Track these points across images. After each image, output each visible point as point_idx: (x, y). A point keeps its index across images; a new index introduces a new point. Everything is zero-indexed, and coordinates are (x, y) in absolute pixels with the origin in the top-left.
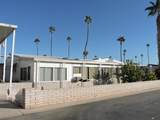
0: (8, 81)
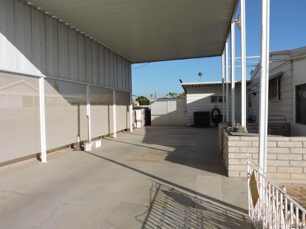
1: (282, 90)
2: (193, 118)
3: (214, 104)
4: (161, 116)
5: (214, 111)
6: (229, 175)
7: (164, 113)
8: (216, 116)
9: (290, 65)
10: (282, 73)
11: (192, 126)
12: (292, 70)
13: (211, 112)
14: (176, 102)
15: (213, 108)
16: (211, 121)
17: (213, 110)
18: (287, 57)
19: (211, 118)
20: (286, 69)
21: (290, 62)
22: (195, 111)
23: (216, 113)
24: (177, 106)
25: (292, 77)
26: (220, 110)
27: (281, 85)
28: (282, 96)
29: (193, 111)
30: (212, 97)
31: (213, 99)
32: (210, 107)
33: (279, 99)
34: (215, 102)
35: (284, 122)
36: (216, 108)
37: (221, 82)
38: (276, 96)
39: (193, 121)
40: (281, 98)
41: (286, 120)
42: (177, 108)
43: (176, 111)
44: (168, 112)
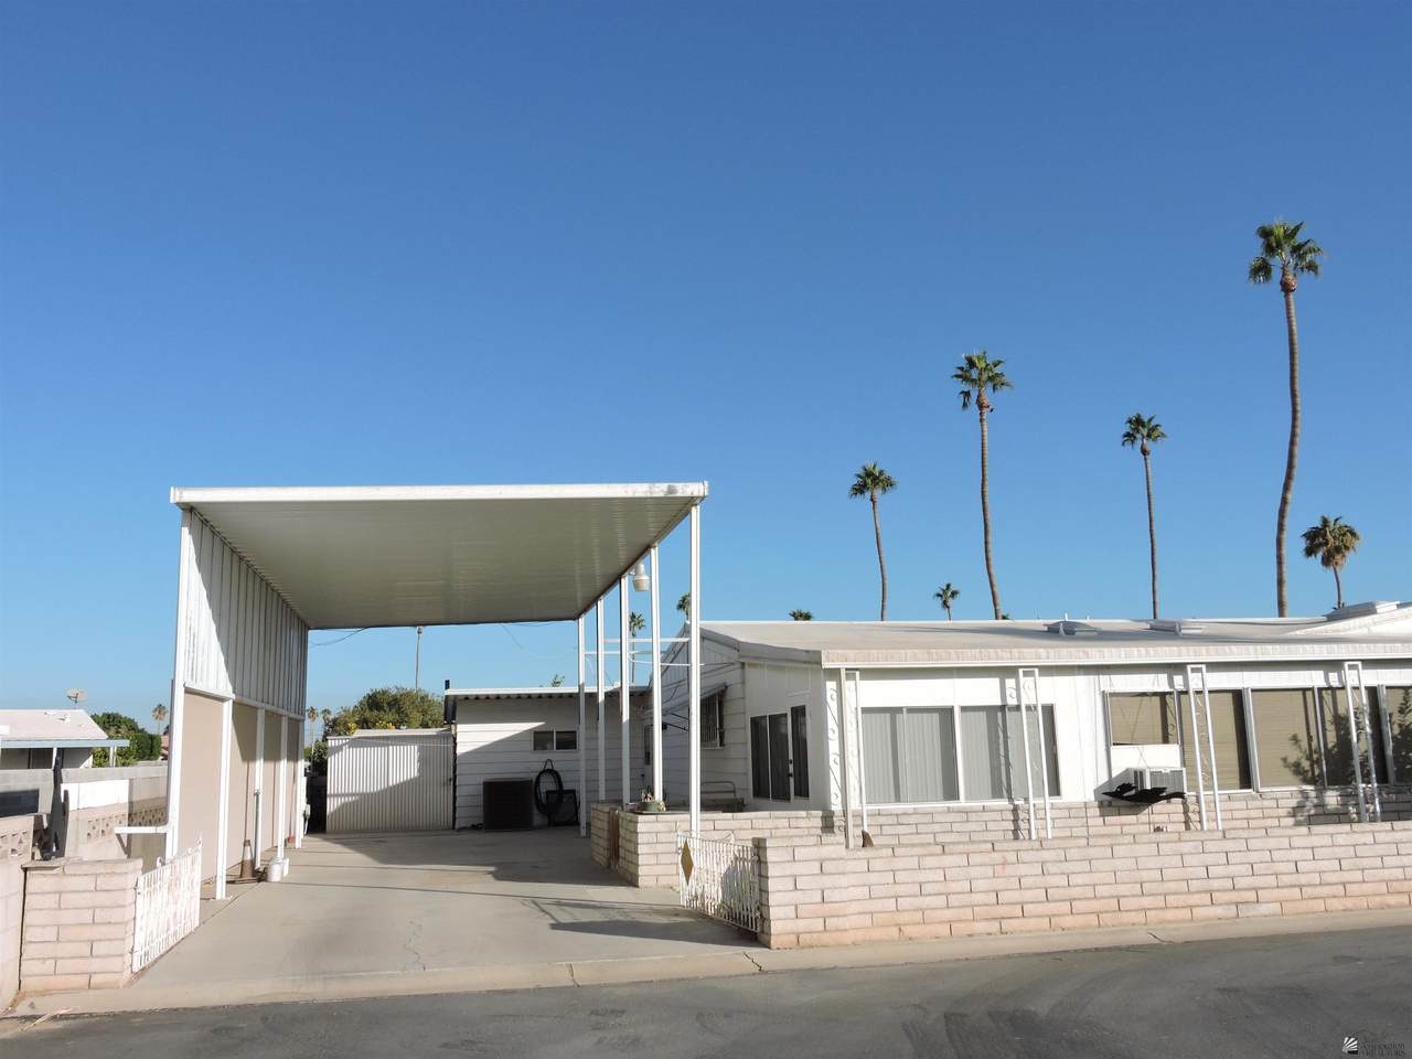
0: (684, 805)
1: (728, 723)
2: (480, 801)
3: (543, 756)
4: (365, 797)
5: (543, 779)
6: (640, 884)
7: (375, 786)
8: (548, 792)
9: (739, 671)
10: (726, 687)
11: (474, 828)
12: (743, 683)
13: (534, 779)
14: (419, 750)
15: (541, 767)
16: (535, 811)
17: (541, 773)
18: (734, 655)
19: (533, 801)
20: (732, 677)
21: (739, 665)
22: (489, 778)
23: (547, 785)
24: (419, 761)
25: (743, 698)
26: (561, 774)
27: (724, 713)
28: (728, 738)
29: (481, 779)
30: (537, 733)
31: (540, 739)
32: (528, 765)
33: (722, 744)
34: (545, 748)
35: (731, 796)
36: (547, 767)
37: (575, 690)
38: (715, 737)
39: (480, 812)
40: (725, 742)
41: (734, 792)
42: (419, 771)
43: (415, 779)
44: (391, 784)
